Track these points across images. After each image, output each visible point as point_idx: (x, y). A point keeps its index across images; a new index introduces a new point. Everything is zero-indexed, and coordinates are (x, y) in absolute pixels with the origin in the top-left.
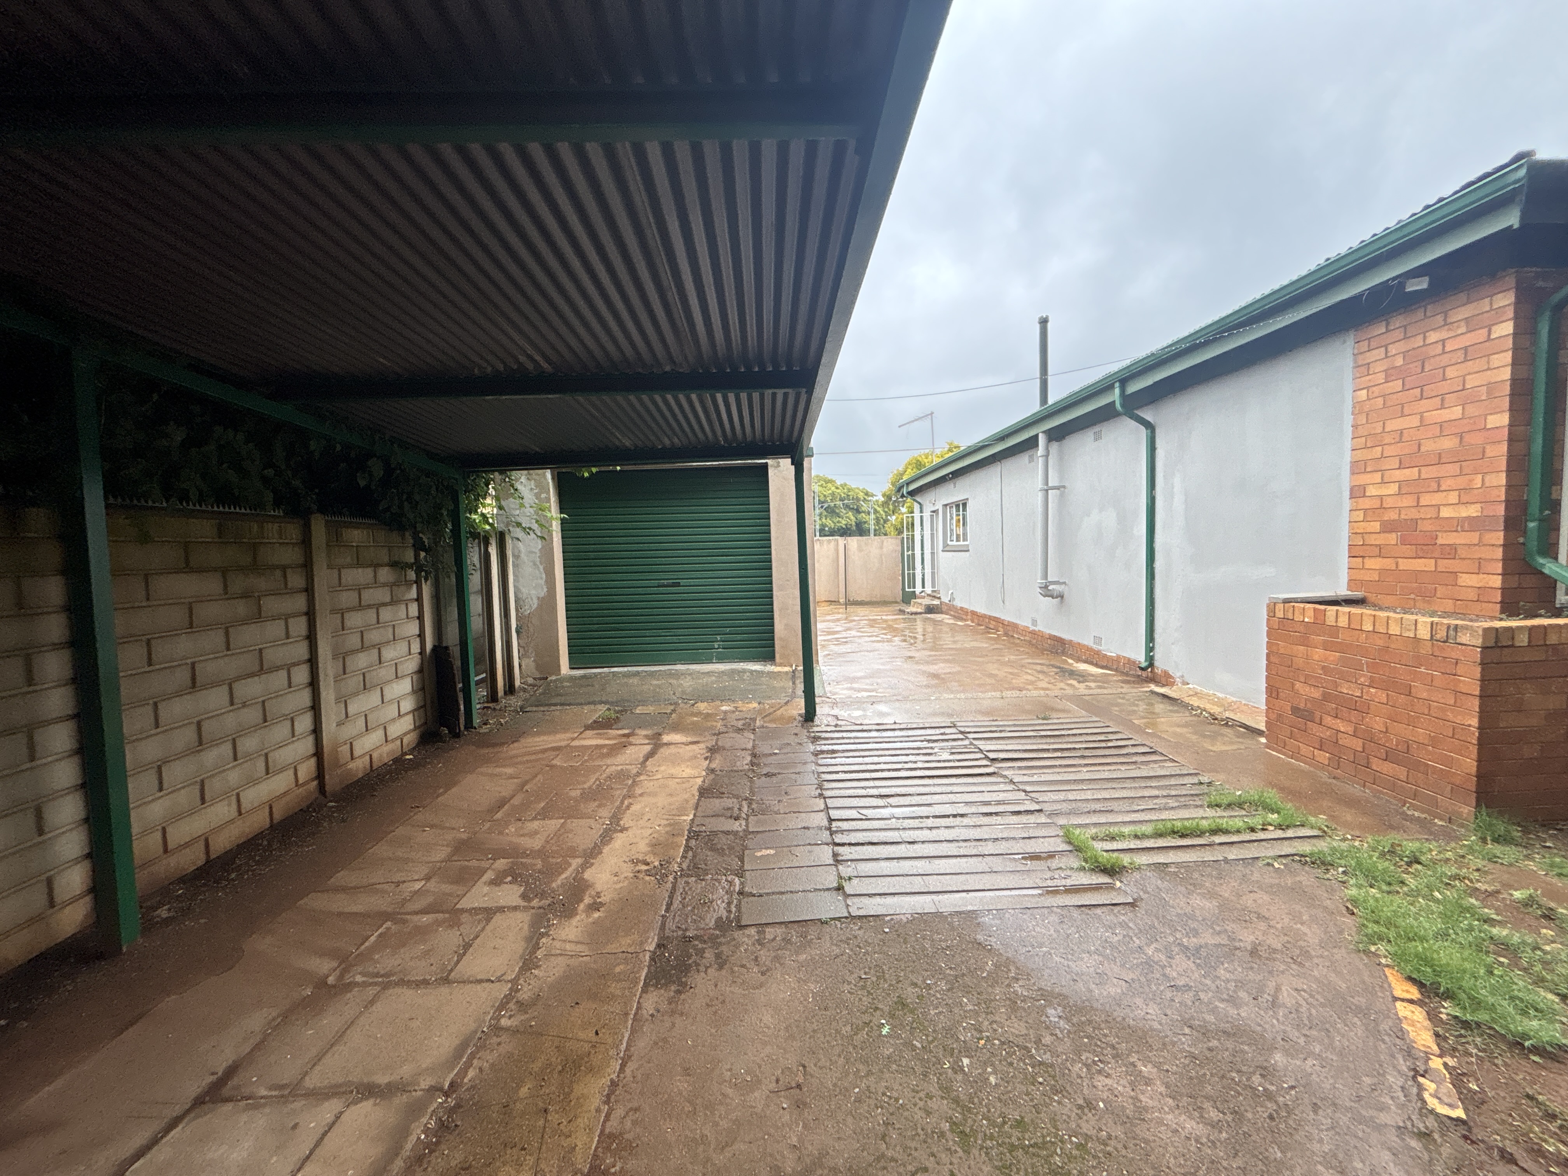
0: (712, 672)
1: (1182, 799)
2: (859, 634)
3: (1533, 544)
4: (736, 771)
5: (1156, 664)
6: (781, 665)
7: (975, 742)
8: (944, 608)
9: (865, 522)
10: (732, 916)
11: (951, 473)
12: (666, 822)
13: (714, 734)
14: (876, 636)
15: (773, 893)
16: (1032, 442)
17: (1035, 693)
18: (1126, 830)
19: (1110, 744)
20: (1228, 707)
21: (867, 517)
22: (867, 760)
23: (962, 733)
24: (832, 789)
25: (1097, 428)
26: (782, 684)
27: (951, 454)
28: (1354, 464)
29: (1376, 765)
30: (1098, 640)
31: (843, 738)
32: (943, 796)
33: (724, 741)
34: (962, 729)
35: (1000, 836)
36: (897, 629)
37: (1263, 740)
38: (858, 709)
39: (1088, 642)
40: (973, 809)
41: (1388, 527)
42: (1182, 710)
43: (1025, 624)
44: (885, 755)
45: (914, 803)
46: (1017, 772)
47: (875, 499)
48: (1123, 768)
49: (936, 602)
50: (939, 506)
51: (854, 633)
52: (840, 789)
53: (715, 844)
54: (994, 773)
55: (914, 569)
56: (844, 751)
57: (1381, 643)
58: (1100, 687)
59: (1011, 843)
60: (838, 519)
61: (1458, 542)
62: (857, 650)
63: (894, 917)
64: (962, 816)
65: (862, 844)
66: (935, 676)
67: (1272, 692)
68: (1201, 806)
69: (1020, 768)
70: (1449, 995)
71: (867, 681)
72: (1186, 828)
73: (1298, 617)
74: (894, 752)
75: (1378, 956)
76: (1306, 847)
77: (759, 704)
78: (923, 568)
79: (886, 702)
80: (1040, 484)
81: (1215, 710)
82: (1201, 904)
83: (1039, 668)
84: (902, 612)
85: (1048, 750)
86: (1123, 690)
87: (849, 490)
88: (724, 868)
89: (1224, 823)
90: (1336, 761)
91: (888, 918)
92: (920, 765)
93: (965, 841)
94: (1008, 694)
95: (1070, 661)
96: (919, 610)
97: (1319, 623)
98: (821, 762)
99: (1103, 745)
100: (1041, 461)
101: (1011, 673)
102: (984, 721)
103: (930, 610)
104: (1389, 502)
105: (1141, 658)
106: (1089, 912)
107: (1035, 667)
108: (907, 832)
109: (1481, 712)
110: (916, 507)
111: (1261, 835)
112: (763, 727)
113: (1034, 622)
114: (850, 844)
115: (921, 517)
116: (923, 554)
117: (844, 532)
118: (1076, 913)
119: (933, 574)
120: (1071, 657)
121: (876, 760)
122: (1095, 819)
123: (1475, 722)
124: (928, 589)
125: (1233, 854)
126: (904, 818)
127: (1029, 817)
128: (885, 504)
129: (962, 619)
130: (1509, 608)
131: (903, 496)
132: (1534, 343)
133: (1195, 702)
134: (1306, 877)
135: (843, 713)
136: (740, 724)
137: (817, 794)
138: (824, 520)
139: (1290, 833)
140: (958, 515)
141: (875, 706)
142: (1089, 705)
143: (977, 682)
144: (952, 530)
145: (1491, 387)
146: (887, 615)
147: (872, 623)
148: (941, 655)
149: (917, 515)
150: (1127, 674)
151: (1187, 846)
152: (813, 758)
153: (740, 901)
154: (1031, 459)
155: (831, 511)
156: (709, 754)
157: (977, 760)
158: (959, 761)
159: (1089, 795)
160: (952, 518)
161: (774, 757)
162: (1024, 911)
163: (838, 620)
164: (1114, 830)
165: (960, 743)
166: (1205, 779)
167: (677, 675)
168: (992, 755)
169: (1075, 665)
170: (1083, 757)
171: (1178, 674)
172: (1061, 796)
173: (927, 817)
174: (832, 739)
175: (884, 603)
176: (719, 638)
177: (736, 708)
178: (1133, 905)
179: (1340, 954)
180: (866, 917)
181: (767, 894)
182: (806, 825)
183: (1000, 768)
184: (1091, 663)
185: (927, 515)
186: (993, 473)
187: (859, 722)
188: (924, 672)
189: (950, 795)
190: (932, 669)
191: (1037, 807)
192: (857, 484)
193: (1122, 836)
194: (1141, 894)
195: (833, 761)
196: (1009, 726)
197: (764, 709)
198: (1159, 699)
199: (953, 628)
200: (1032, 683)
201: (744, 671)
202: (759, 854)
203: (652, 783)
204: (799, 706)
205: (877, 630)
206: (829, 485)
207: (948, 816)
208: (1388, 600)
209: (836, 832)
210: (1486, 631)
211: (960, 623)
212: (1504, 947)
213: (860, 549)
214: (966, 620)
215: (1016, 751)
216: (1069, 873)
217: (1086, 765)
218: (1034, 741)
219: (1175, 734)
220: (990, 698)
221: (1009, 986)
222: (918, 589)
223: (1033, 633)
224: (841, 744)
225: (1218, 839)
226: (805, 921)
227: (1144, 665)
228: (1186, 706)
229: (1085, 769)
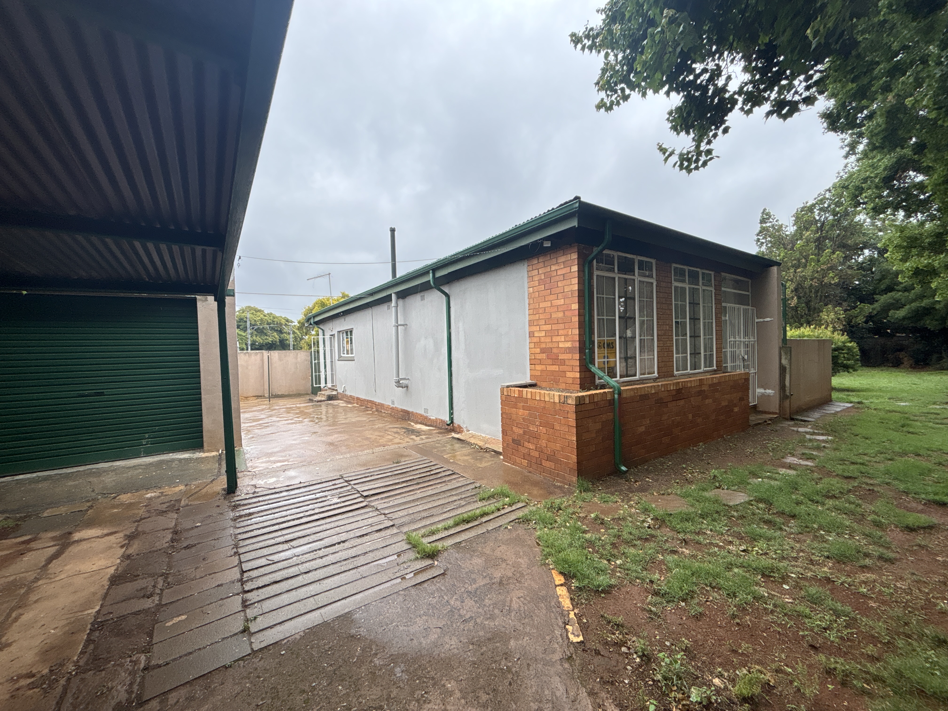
0: (138, 465)
1: (467, 499)
2: (278, 419)
3: (588, 360)
4: (154, 551)
5: (455, 421)
6: (209, 451)
7: (355, 487)
8: (340, 396)
9: (287, 340)
10: (133, 696)
11: (342, 312)
12: (65, 622)
13: (136, 521)
14: (291, 420)
15: (180, 657)
16: (388, 299)
17: (392, 447)
18: (440, 526)
19: (432, 473)
20: (486, 441)
21: (288, 337)
22: (276, 515)
23: (346, 481)
24: (247, 545)
25: (422, 294)
26: (209, 466)
27: (343, 300)
28: (530, 321)
29: (544, 463)
30: (426, 410)
31: (259, 502)
32: (332, 530)
33: (146, 526)
34: (347, 479)
35: (368, 549)
36: (308, 413)
37: (502, 457)
38: (273, 477)
39: (422, 412)
40: (352, 534)
41: (543, 351)
42: (467, 446)
43: (387, 404)
44: (292, 509)
45: (311, 540)
46: (380, 502)
47: (293, 324)
48: (439, 486)
49: (334, 393)
50: (335, 332)
51: (274, 419)
52: (253, 543)
53: (122, 629)
54: (366, 506)
55: (319, 372)
56: (259, 512)
57: (542, 405)
58: (427, 438)
59: (376, 553)
60: (265, 337)
61: (565, 358)
62: (276, 431)
63: (289, 639)
64: (344, 542)
65: (268, 585)
66: (331, 444)
67: (504, 432)
68: (476, 501)
69: (382, 499)
70: (574, 576)
71: (283, 454)
72: (469, 517)
73: (513, 395)
74: (298, 505)
75: (549, 565)
76: (520, 514)
77: (186, 485)
78: (326, 371)
79: (294, 468)
80: (394, 323)
81: (481, 444)
82: (478, 561)
83: (395, 430)
84: (311, 400)
85: (398, 483)
86: (439, 439)
87: (274, 318)
88: (130, 650)
89: (486, 509)
90: (530, 465)
91: (285, 641)
92: (317, 511)
93: (346, 560)
94: (377, 450)
95: (412, 424)
96: (323, 399)
97: (520, 396)
98: (238, 526)
99: (428, 474)
100: (393, 309)
101: (379, 436)
102: (361, 470)
103: (330, 398)
104: (543, 340)
105: (447, 419)
106: (421, 587)
107: (393, 430)
108: (304, 565)
109: (577, 434)
110: (320, 332)
111: (502, 512)
112: (187, 505)
113: (393, 402)
114: (258, 588)
115: (324, 339)
116: (325, 362)
117: (270, 347)
118: (413, 591)
119: (332, 374)
120: (413, 421)
121: (284, 513)
122: (423, 523)
123: (575, 439)
124: (329, 385)
125: (491, 526)
126: (303, 555)
127: (386, 531)
128: (299, 329)
129: (350, 403)
130: (583, 387)
131: (311, 324)
132: (584, 276)
133: (472, 441)
134: (521, 531)
135: (260, 482)
136: (164, 507)
137: (232, 553)
138: (254, 338)
139: (514, 508)
140: (347, 338)
141: (286, 472)
142: (423, 450)
143: (358, 445)
144: (343, 347)
145: (572, 291)
146: (301, 404)
147: (289, 410)
148: (336, 429)
149: (321, 337)
150: (441, 429)
151: (470, 528)
152: (232, 523)
153: (143, 678)
154: (389, 308)
155: (261, 332)
156: (127, 542)
157: (355, 499)
158: (343, 502)
159: (420, 508)
160: (343, 340)
161: (196, 530)
162: (382, 600)
163: (263, 410)
164: (434, 528)
165: (345, 489)
166: (478, 485)
167: (99, 473)
168: (365, 494)
169: (415, 426)
170: (418, 484)
171: (465, 426)
172: (405, 513)
173: (320, 549)
174: (250, 504)
175: (298, 395)
176: (147, 436)
177: (162, 493)
178: (443, 574)
179: (535, 569)
180: (266, 647)
181: (175, 660)
182: (220, 583)
183: (369, 501)
184: (423, 424)
185: (327, 337)
186: (367, 314)
187: (273, 487)
188: (323, 442)
189: (336, 529)
190: (329, 439)
191: (391, 523)
192: (279, 313)
193: (438, 531)
194: (448, 565)
195: (249, 522)
196: (376, 471)
197: (190, 490)
198: (456, 441)
199: (345, 409)
200: (391, 440)
201: (173, 460)
202: (169, 624)
203: (53, 586)
204: (223, 482)
205: (291, 415)
206: (259, 313)
207: (334, 545)
208: (544, 384)
209: (247, 581)
210: (576, 397)
211: (350, 406)
212: (591, 543)
213: (280, 359)
214: (353, 403)
215: (380, 487)
216: (409, 564)
217: (420, 488)
218: (391, 479)
219: (464, 461)
220: (365, 455)
221: (371, 661)
222: (322, 385)
223: (392, 409)
224: (257, 507)
225: (484, 519)
226: (210, 672)
227: (449, 422)
228: (469, 444)
229: (419, 492)
